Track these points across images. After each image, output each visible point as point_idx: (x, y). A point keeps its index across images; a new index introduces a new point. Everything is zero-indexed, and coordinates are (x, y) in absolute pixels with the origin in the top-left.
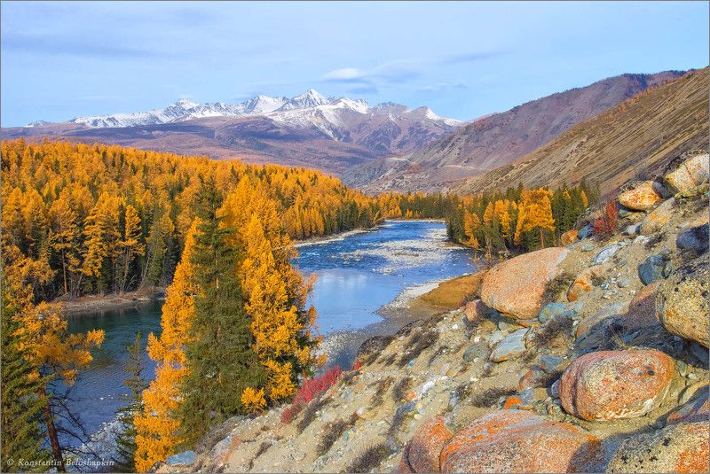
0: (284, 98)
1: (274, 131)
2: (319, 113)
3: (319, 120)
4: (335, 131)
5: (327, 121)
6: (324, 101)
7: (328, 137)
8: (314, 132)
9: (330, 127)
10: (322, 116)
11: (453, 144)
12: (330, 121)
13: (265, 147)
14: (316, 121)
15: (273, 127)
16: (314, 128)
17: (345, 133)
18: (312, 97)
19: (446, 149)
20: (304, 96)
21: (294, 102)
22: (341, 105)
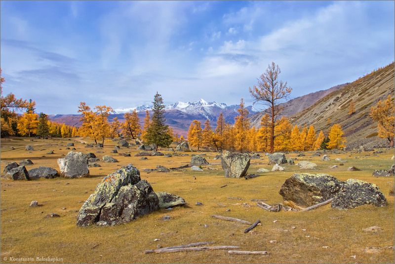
0: (189, 103)
1: (181, 116)
2: (203, 109)
3: (203, 111)
4: (210, 116)
5: (206, 112)
6: (207, 104)
7: (206, 119)
8: (199, 117)
9: (207, 114)
10: (204, 110)
11: (259, 119)
12: (208, 112)
13: (176, 123)
14: (201, 112)
15: (181, 114)
16: (200, 115)
17: (214, 117)
18: (201, 102)
19: (255, 121)
20: (198, 101)
21: (193, 104)
22: (213, 105)
